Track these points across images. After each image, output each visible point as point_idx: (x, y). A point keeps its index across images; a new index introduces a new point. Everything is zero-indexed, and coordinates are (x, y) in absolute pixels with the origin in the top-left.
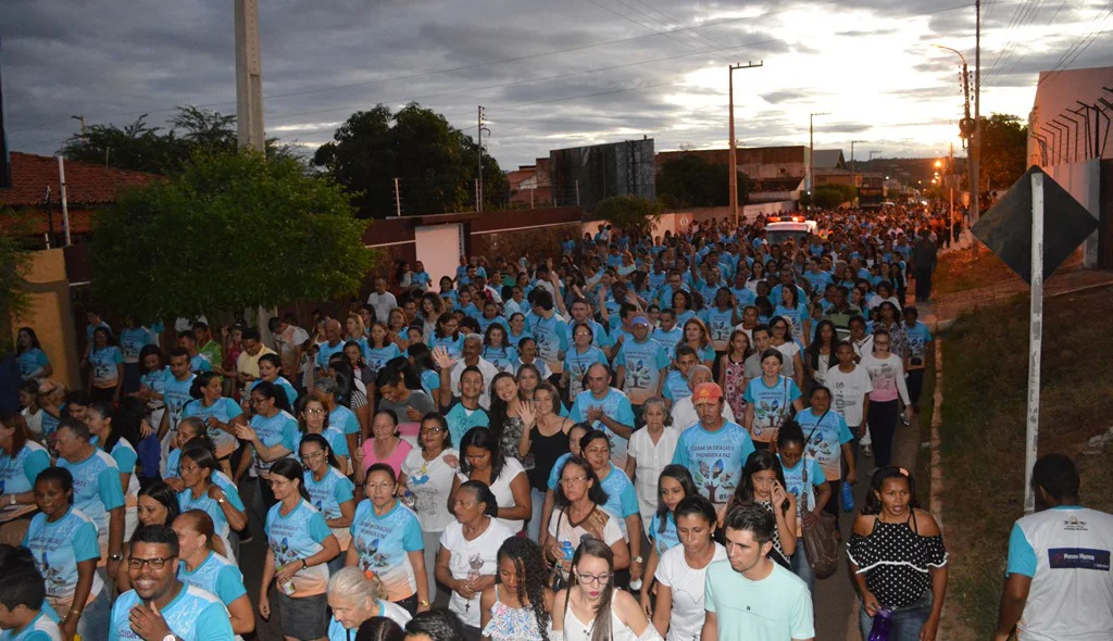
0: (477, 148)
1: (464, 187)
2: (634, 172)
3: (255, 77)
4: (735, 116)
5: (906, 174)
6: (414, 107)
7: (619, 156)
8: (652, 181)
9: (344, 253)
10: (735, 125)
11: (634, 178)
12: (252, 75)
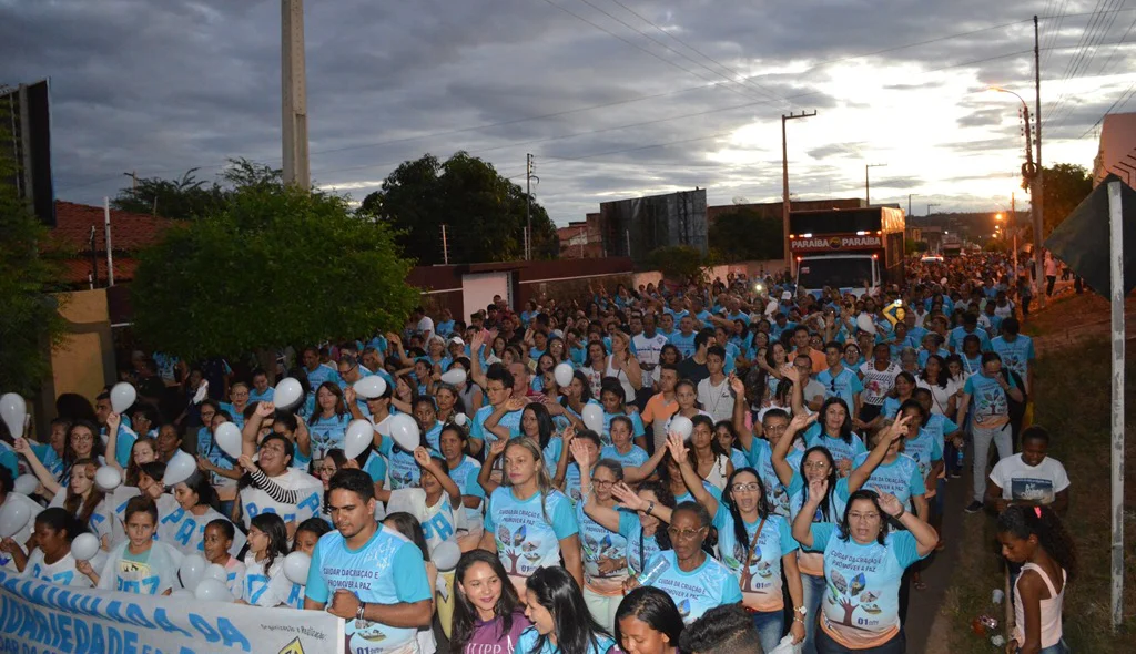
0: (527, 198)
1: (513, 236)
2: (685, 224)
3: (301, 117)
4: (789, 172)
5: (966, 228)
6: (462, 156)
7: (670, 207)
8: (705, 232)
9: (389, 292)
10: (789, 182)
11: (686, 229)
12: (297, 115)
